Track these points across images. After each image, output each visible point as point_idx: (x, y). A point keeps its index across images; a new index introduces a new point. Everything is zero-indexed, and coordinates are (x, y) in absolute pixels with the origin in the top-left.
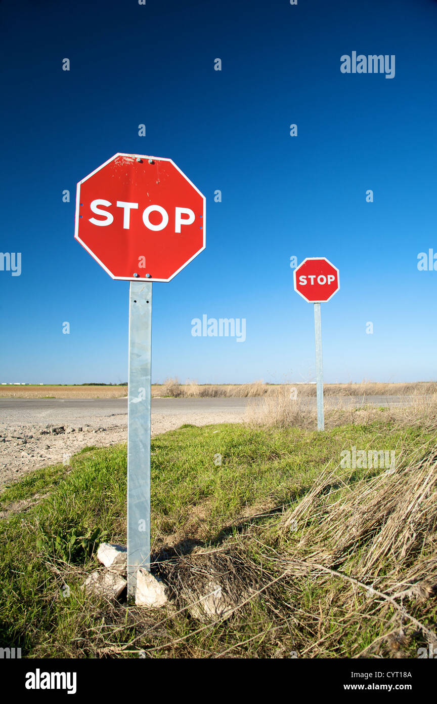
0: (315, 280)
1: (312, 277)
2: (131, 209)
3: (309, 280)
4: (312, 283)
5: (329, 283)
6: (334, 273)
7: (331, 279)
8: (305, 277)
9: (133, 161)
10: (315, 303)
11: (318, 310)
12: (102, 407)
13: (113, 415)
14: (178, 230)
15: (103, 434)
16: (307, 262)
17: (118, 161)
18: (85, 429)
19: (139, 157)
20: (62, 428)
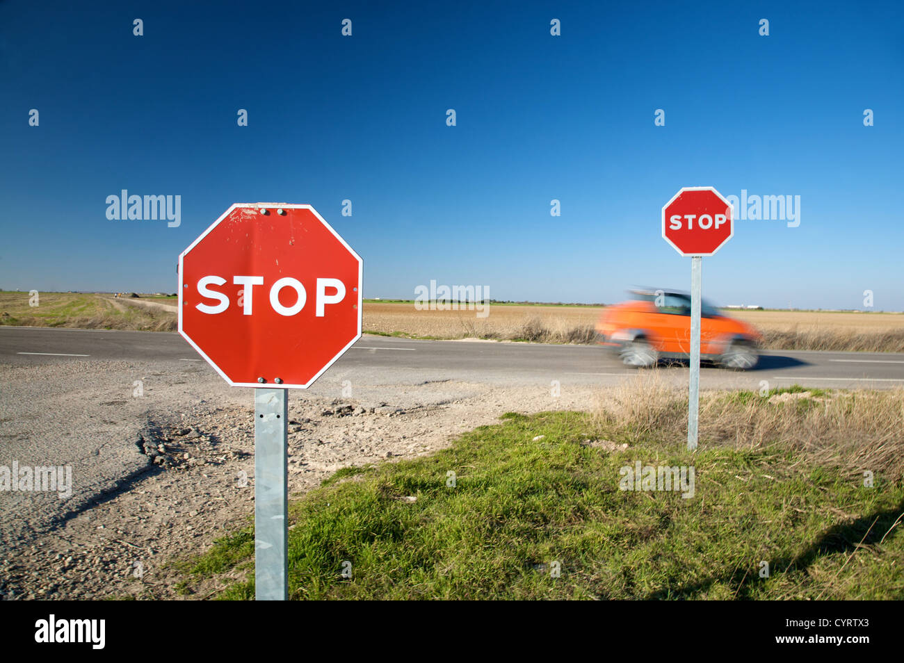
0: (695, 222)
1: (690, 218)
2: (253, 286)
3: (685, 222)
4: (690, 227)
5: (717, 227)
6: (725, 210)
7: (720, 220)
8: (679, 217)
9: (256, 213)
10: (693, 257)
11: (698, 268)
13: (426, 383)
14: (320, 312)
15: (398, 421)
16: (684, 194)
17: (235, 216)
18: (378, 411)
19: (264, 206)
20: (350, 408)
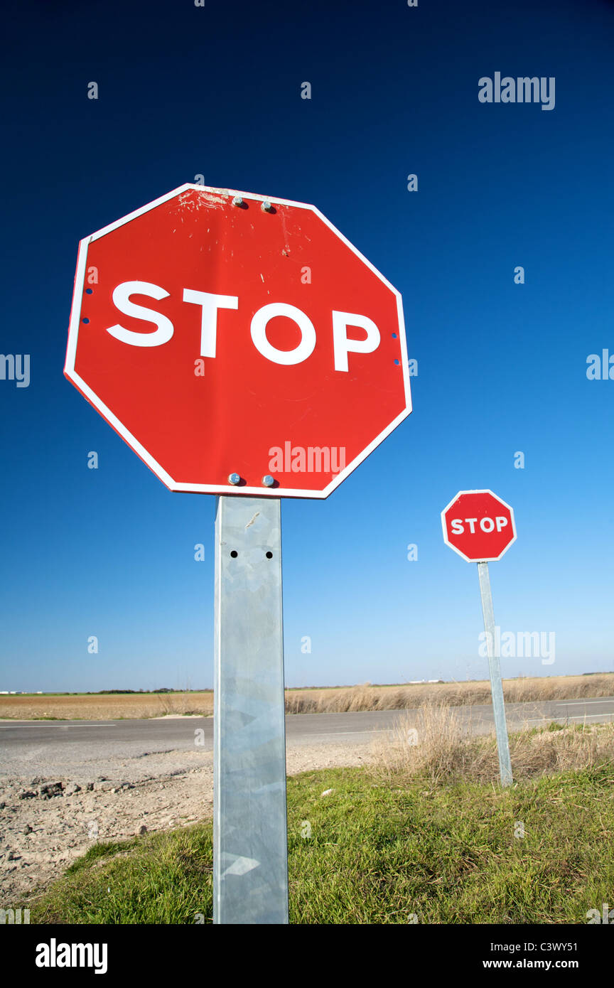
0: (477, 525)
1: (471, 521)
2: (219, 310)
3: (466, 526)
4: (473, 531)
5: (499, 530)
6: (506, 513)
7: (501, 523)
8: (460, 521)
9: (224, 202)
10: (479, 563)
11: (485, 574)
12: (129, 739)
13: (146, 754)
14: (341, 364)
15: (128, 796)
16: (462, 497)
17: (188, 199)
18: (98, 786)
19: (238, 196)
20: (59, 785)
